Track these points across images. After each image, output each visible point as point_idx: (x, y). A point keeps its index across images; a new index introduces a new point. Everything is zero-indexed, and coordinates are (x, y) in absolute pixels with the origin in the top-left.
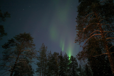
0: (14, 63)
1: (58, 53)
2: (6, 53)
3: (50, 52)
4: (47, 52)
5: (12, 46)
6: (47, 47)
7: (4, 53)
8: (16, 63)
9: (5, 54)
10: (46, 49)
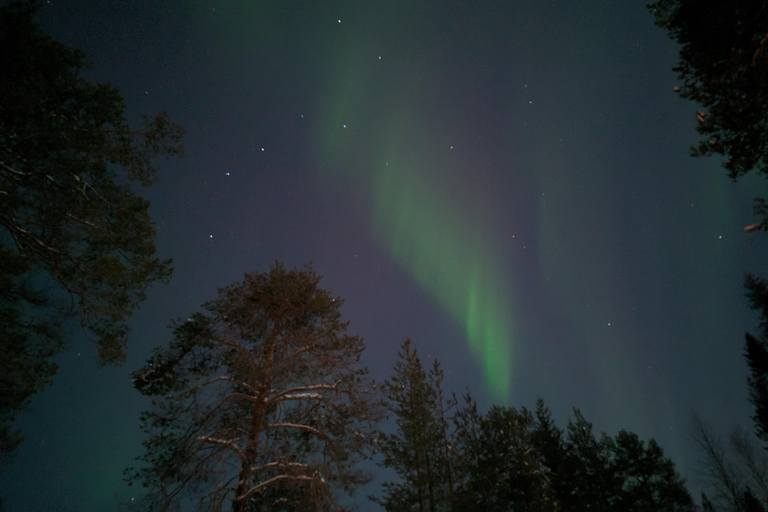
0: (232, 495)
1: (525, 411)
2: (163, 422)
3: (469, 400)
4: (445, 405)
5: (199, 369)
6: (436, 365)
7: (150, 421)
8: (240, 490)
9: (158, 431)
10: (435, 378)
